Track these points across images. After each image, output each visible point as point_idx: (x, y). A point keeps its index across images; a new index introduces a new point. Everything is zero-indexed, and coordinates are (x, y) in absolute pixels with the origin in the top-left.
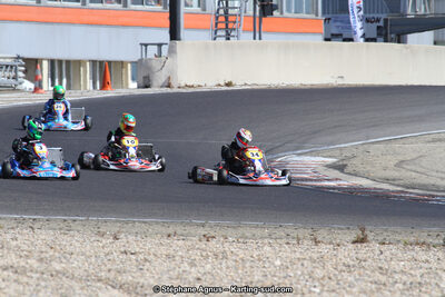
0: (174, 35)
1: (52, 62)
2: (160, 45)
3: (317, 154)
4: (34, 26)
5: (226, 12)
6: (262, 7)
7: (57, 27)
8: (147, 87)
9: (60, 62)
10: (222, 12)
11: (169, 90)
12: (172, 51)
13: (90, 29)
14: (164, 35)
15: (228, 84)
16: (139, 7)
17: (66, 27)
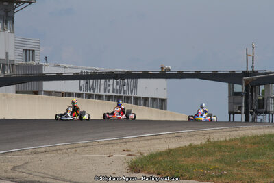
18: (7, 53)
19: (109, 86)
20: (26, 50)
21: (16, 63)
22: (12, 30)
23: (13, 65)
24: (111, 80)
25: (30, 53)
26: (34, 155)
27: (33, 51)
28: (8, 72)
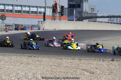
0: (44, 20)
1: (15, 25)
2: (42, 22)
3: (81, 43)
4: (12, 18)
5: (54, 15)
6: (61, 14)
7: (16, 18)
8: (39, 30)
9: (17, 25)
10: (53, 15)
11: (44, 30)
12: (44, 23)
13: (23, 18)
14: (42, 20)
15: (55, 29)
16: (32, 14)
17: (18, 18)
18: (86, 9)
19: (117, 20)
20: (92, 8)
21: (89, 12)
22: (88, 2)
23: (88, 13)
24: (118, 18)
25: (93, 9)
26: (104, 41)
27: (94, 9)
28: (86, 15)
